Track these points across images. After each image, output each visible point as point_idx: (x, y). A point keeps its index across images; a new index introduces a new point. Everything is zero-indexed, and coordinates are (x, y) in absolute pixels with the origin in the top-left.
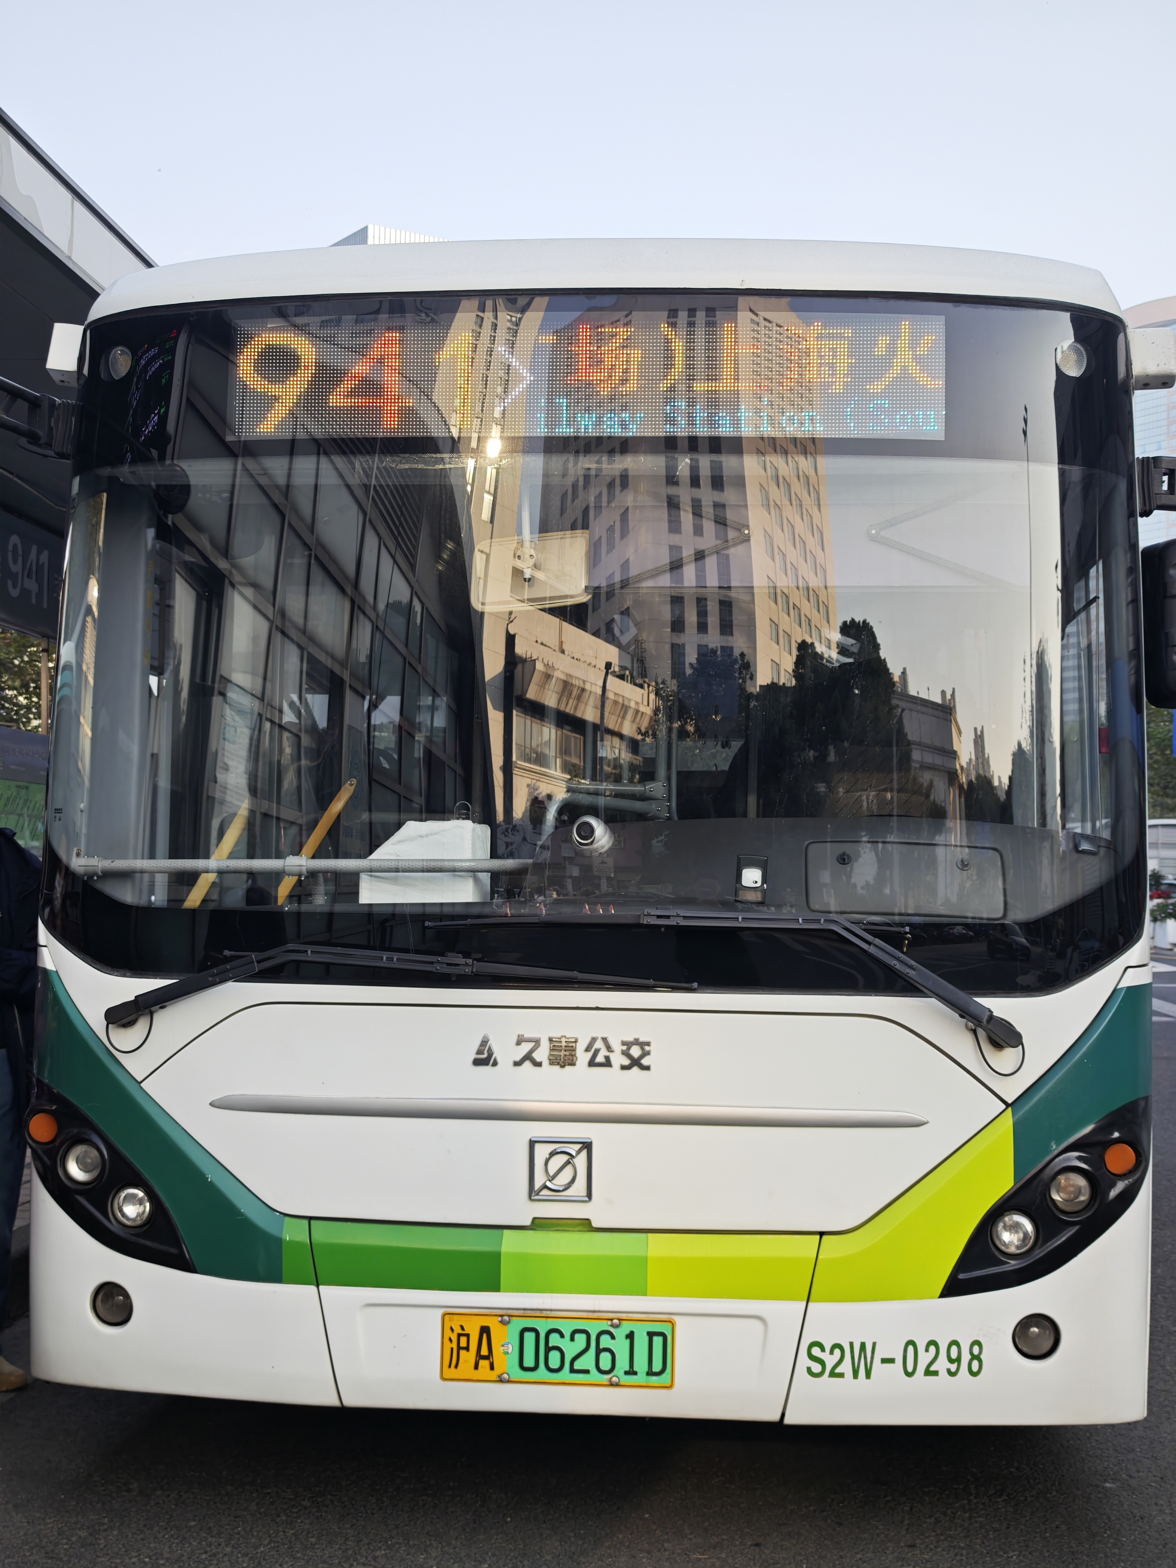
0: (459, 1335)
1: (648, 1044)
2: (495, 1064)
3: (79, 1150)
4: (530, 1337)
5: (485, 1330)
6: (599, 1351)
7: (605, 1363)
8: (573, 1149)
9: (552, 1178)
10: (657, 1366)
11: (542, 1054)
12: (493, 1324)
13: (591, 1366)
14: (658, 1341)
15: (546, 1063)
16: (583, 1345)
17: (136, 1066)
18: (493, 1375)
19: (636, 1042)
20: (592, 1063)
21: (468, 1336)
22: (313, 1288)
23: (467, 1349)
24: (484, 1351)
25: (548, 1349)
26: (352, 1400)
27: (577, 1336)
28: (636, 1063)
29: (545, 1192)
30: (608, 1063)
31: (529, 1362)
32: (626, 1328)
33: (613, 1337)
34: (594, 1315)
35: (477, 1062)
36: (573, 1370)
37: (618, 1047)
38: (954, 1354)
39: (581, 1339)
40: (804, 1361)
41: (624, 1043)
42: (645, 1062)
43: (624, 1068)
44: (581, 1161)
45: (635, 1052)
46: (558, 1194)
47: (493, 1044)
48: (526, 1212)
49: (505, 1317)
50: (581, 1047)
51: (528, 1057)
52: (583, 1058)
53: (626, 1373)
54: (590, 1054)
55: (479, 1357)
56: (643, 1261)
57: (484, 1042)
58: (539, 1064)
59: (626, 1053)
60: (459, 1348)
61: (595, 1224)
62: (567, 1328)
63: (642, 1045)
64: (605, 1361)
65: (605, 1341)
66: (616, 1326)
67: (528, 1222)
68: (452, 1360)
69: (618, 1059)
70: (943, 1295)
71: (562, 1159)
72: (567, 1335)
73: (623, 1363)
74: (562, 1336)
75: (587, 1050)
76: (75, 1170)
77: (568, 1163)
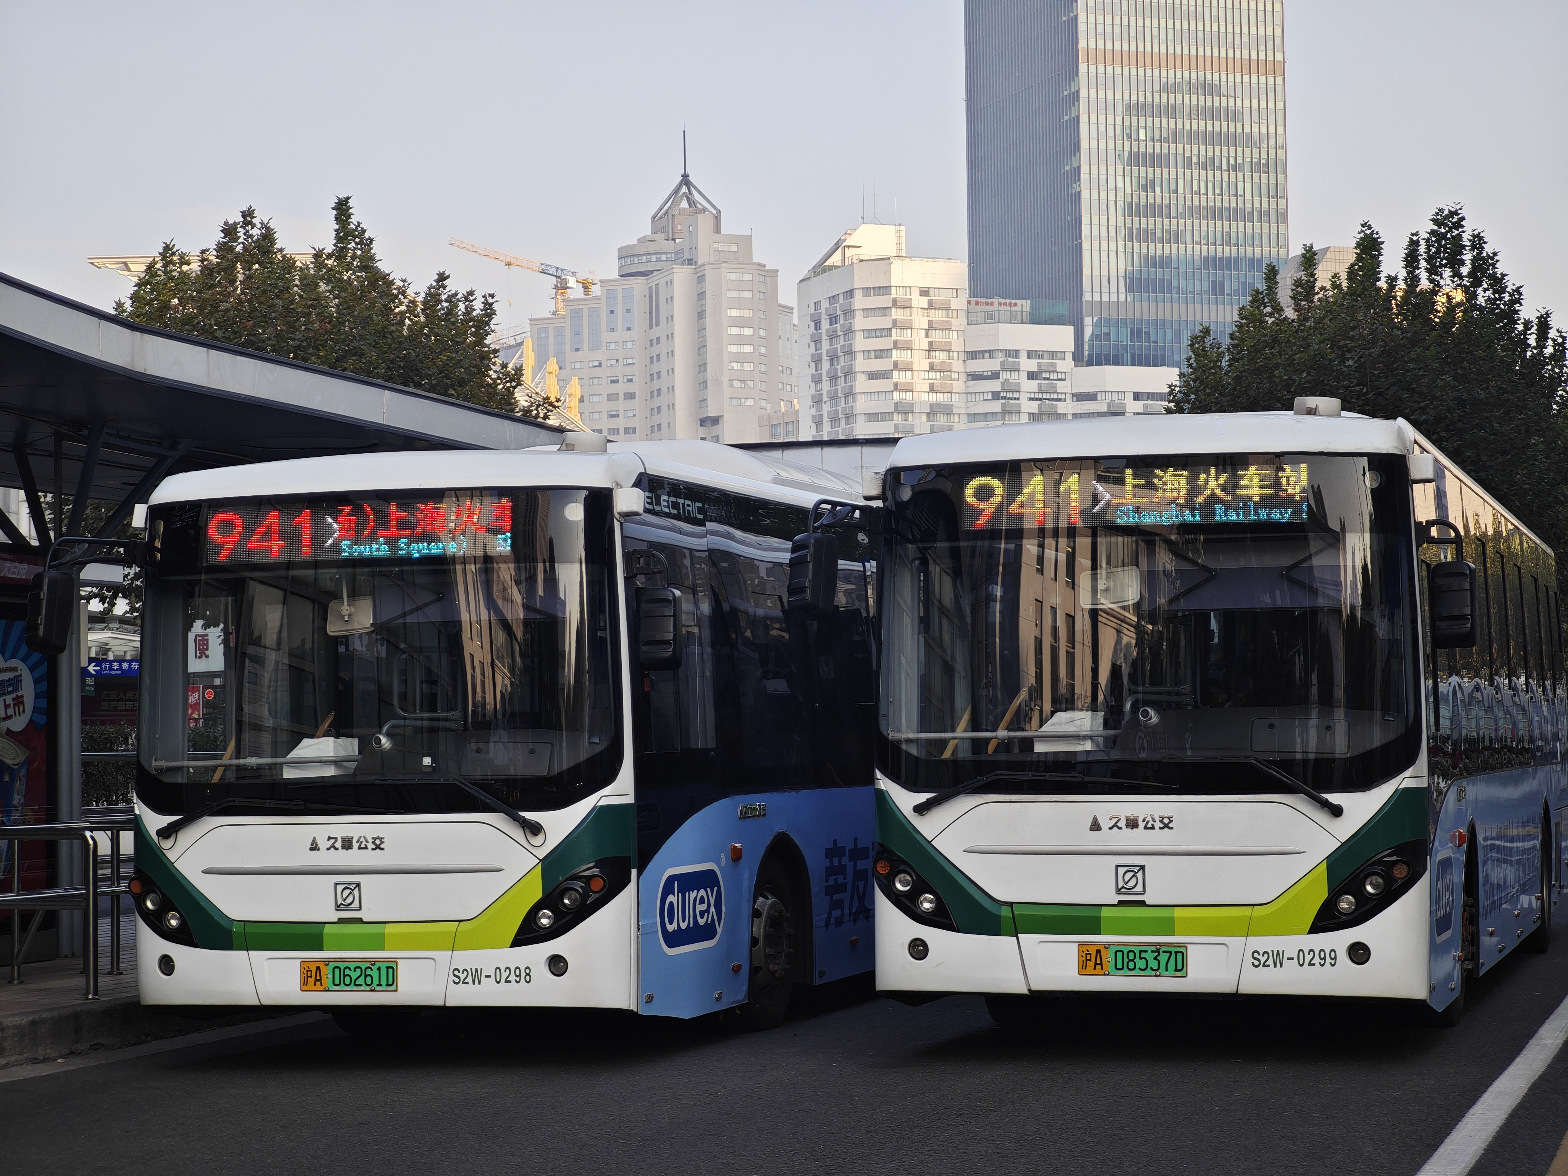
0: (307, 971)
1: (383, 838)
2: (319, 850)
3: (152, 895)
4: (337, 971)
5: (318, 968)
6: (366, 976)
7: (369, 982)
8: (352, 887)
9: (344, 900)
10: (390, 982)
11: (338, 844)
12: (321, 965)
13: (363, 984)
14: (390, 971)
15: (340, 848)
16: (359, 974)
17: (171, 856)
18: (322, 988)
19: (378, 838)
20: (360, 848)
21: (311, 971)
22: (246, 952)
23: (311, 977)
24: (318, 978)
25: (345, 976)
26: (266, 1002)
27: (357, 970)
28: (378, 847)
29: (342, 906)
30: (366, 848)
31: (337, 982)
32: (377, 965)
33: (372, 970)
34: (363, 960)
35: (311, 849)
36: (355, 985)
37: (370, 840)
38: (518, 973)
39: (358, 971)
40: (452, 978)
41: (373, 838)
42: (382, 846)
43: (373, 849)
44: (356, 892)
45: (378, 842)
46: (347, 907)
47: (318, 841)
48: (334, 916)
49: (327, 962)
50: (354, 841)
51: (333, 846)
52: (355, 845)
53: (378, 985)
54: (358, 844)
55: (316, 980)
56: (382, 935)
57: (314, 839)
58: (337, 849)
59: (374, 843)
60: (308, 977)
61: (364, 920)
62: (352, 966)
63: (381, 839)
64: (369, 979)
65: (369, 972)
66: (373, 965)
67: (336, 920)
68: (304, 982)
69: (371, 846)
70: (512, 946)
71: (347, 892)
72: (353, 970)
73: (376, 982)
74: (350, 970)
75: (357, 842)
76: (149, 904)
77: (350, 893)
